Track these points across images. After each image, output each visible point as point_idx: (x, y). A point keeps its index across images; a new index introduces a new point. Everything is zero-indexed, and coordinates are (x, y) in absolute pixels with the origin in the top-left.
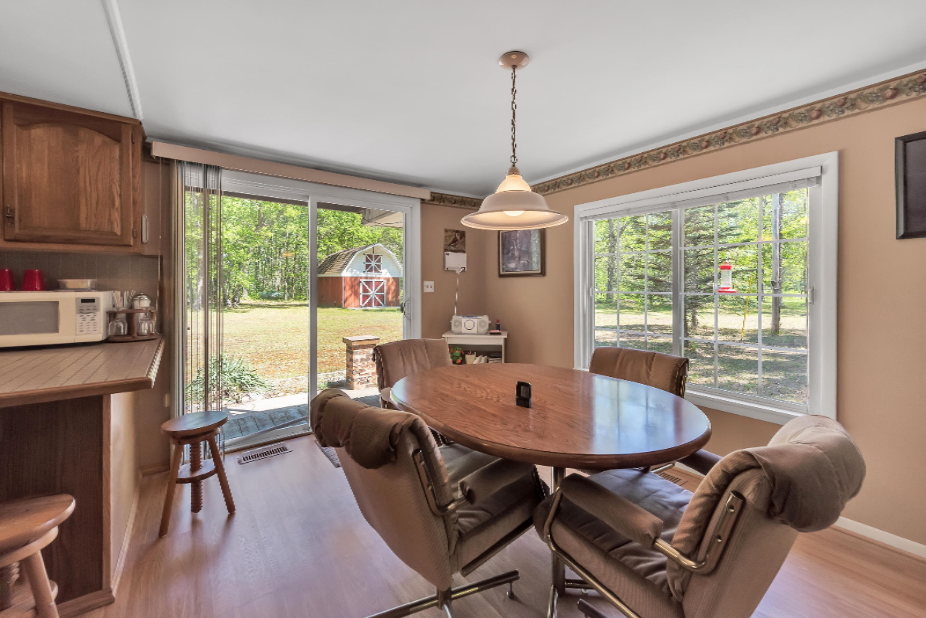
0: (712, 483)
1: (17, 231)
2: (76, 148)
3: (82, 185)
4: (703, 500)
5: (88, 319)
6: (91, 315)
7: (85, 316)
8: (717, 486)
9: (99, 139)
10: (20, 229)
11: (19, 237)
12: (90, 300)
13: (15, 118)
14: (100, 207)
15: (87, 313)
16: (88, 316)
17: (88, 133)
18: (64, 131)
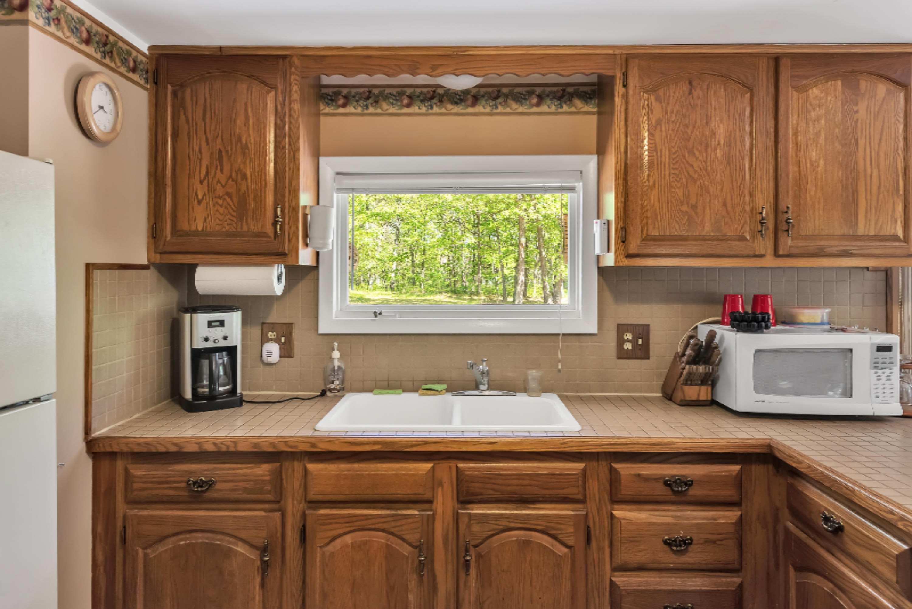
2: (855, 109)
3: (861, 161)
5: (884, 378)
6: (887, 371)
7: (880, 372)
9: (881, 89)
10: (792, 238)
11: (795, 251)
12: (888, 348)
13: (792, 77)
14: (881, 196)
15: (882, 368)
16: (884, 373)
17: (870, 82)
18: (843, 85)
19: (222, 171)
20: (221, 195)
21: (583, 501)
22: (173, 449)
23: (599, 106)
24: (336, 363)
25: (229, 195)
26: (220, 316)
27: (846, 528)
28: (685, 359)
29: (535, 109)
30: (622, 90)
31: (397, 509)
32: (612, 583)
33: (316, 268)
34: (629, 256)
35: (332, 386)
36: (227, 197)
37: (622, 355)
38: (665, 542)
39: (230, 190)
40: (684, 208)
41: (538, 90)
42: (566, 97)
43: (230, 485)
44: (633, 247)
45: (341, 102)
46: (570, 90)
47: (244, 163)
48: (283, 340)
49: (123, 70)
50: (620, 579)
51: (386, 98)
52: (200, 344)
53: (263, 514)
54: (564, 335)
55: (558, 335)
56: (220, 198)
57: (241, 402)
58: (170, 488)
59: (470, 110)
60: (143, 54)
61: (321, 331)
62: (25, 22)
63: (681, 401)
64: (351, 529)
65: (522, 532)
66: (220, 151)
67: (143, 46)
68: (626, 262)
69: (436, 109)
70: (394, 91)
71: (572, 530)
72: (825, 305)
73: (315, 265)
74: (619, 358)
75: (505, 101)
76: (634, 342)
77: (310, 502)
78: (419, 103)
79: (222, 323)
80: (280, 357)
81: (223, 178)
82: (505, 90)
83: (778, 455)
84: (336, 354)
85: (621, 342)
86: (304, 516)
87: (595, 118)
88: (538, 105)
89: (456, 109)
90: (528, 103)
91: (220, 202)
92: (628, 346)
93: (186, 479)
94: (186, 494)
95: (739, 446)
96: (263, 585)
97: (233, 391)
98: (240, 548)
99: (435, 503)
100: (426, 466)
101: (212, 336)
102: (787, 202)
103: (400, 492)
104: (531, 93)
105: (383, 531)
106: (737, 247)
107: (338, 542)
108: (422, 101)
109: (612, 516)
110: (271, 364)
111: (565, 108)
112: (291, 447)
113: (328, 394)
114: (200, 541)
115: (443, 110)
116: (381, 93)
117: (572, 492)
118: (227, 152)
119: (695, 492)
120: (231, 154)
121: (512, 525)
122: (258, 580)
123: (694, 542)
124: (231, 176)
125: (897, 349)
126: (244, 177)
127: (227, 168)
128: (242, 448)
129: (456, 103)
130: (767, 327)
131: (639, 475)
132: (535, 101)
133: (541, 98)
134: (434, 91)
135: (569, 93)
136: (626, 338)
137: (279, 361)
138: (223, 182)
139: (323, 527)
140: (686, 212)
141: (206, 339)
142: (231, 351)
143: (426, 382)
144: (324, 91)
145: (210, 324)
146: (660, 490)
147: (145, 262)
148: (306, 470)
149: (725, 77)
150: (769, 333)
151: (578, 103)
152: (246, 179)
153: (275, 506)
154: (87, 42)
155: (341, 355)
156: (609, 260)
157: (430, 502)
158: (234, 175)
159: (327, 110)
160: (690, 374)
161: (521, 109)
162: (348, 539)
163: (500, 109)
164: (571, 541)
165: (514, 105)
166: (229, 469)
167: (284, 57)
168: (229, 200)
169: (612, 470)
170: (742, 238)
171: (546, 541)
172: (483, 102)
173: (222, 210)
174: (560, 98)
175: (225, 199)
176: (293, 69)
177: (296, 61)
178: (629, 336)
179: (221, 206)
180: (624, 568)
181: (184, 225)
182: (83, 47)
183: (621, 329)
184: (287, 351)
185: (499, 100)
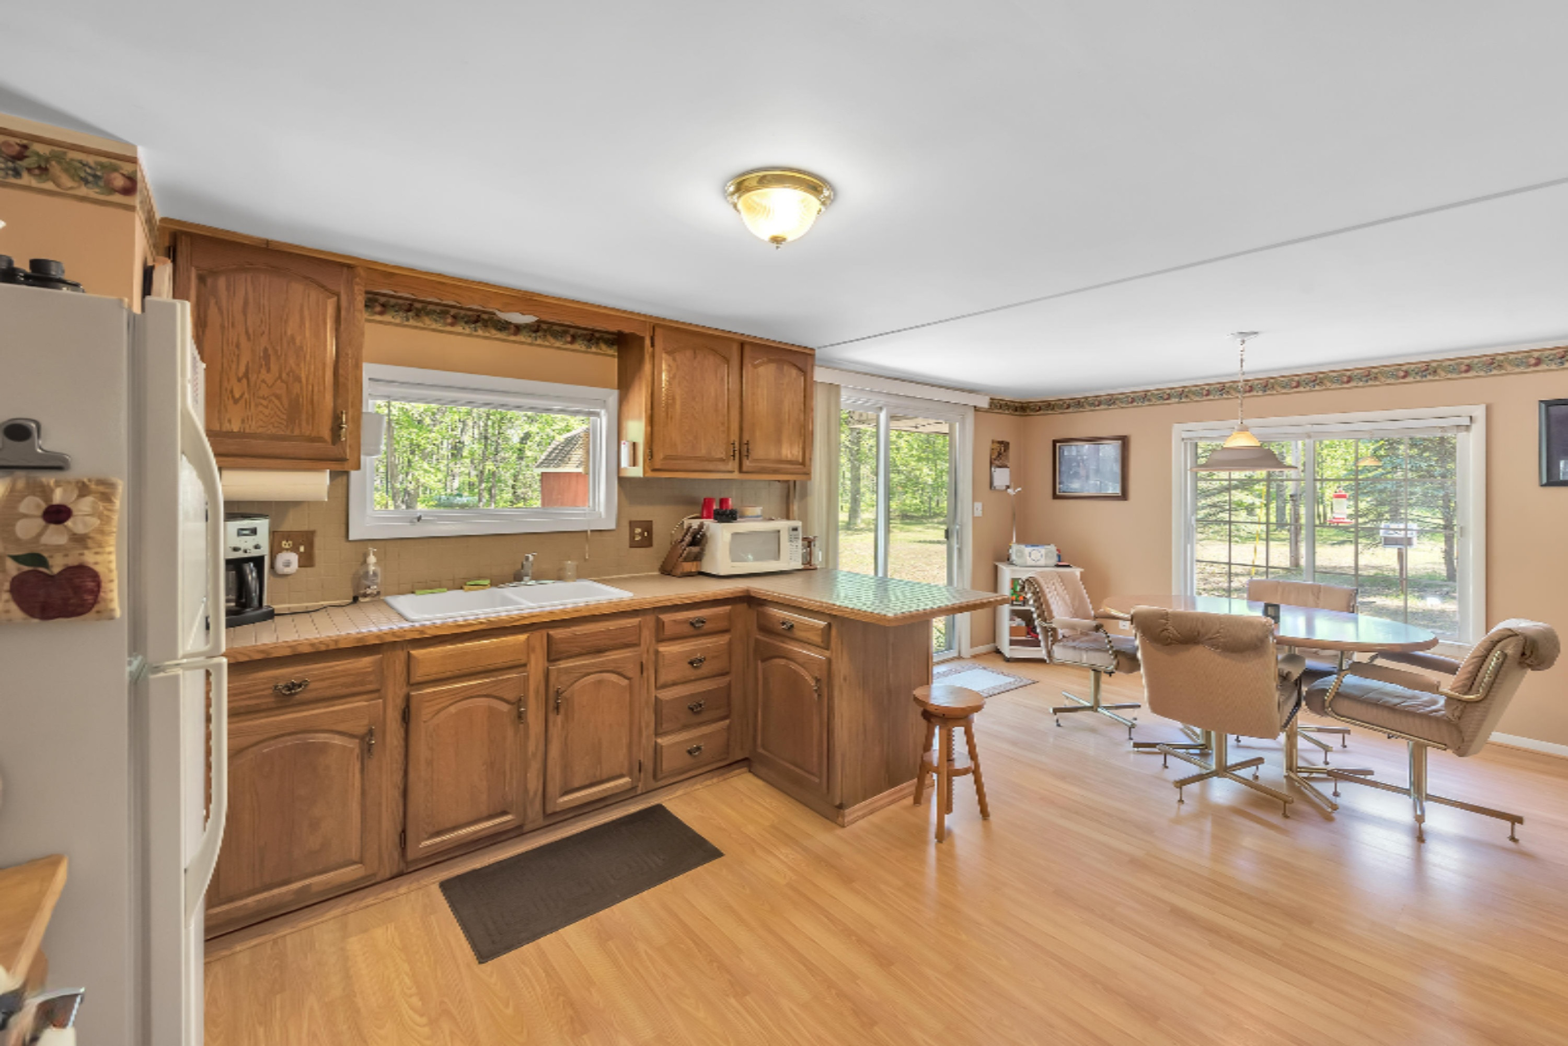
0: (1481, 649)
2: (781, 383)
3: (783, 416)
4: (1475, 660)
5: (794, 547)
6: (797, 542)
7: (793, 543)
8: (1485, 650)
9: (794, 372)
11: (749, 469)
12: (795, 529)
13: (750, 357)
15: (794, 541)
16: (795, 544)
19: (268, 370)
20: (266, 396)
21: (638, 645)
22: (258, 656)
23: (619, 351)
24: (372, 568)
25: (278, 397)
26: (252, 523)
27: (795, 624)
28: (684, 543)
29: (569, 346)
30: (651, 349)
31: (497, 677)
32: (656, 698)
34: (654, 470)
35: (369, 591)
36: (273, 398)
37: (633, 544)
38: (689, 662)
39: (278, 392)
41: (572, 331)
42: (594, 340)
43: (326, 683)
44: (658, 462)
45: (379, 309)
46: (597, 335)
47: (298, 365)
48: (302, 549)
50: (661, 694)
51: (428, 314)
53: (363, 703)
54: (591, 531)
55: (587, 531)
56: (264, 398)
57: (272, 614)
58: (250, 698)
59: (513, 338)
61: (353, 537)
63: (681, 573)
64: (452, 701)
65: (596, 675)
66: (266, 350)
68: (650, 474)
69: (480, 332)
70: (438, 309)
71: (631, 666)
74: (631, 548)
75: (545, 336)
76: (642, 534)
77: (414, 684)
78: (463, 324)
79: (254, 531)
80: (300, 566)
81: (269, 378)
82: (544, 326)
83: (753, 595)
84: (372, 559)
85: (632, 536)
86: (408, 698)
87: (616, 360)
88: (571, 343)
89: (499, 335)
90: (563, 339)
91: (265, 403)
92: (637, 538)
93: (271, 685)
94: (273, 700)
95: (732, 593)
96: (362, 770)
98: (337, 740)
99: (528, 666)
100: (522, 637)
101: (243, 546)
102: (746, 437)
103: (500, 662)
104: (565, 333)
105: (484, 696)
106: (721, 466)
107: (443, 715)
108: (466, 323)
109: (657, 652)
110: (286, 575)
111: (594, 349)
112: (398, 637)
113: (362, 600)
114: (289, 743)
115: (487, 334)
116: (424, 309)
117: (630, 639)
118: (276, 351)
119: (707, 627)
120: (281, 354)
121: (591, 671)
122: (358, 766)
123: (705, 659)
124: (280, 377)
125: (800, 530)
126: (298, 379)
127: (274, 367)
128: (342, 645)
130: (733, 519)
131: (675, 621)
132: (569, 339)
133: (574, 338)
134: (479, 316)
135: (596, 337)
136: (635, 532)
137: (297, 571)
138: (270, 382)
139: (428, 704)
140: (691, 439)
141: (238, 549)
142: (260, 561)
143: (470, 580)
146: (687, 629)
148: (409, 654)
149: (715, 352)
151: (603, 346)
152: (300, 382)
153: (376, 695)
155: (378, 560)
156: (637, 472)
157: (525, 665)
158: (284, 376)
160: (689, 553)
161: (557, 344)
162: (452, 709)
163: (539, 341)
164: (630, 674)
165: (552, 340)
166: (325, 668)
167: (349, 267)
168: (276, 402)
169: (658, 620)
170: (722, 459)
171: (613, 677)
172: (524, 333)
173: (267, 412)
174: (589, 340)
175: (270, 401)
176: (358, 280)
177: (362, 272)
178: (638, 530)
179: (267, 407)
180: (665, 686)
183: (633, 524)
184: (307, 560)
185: (539, 334)
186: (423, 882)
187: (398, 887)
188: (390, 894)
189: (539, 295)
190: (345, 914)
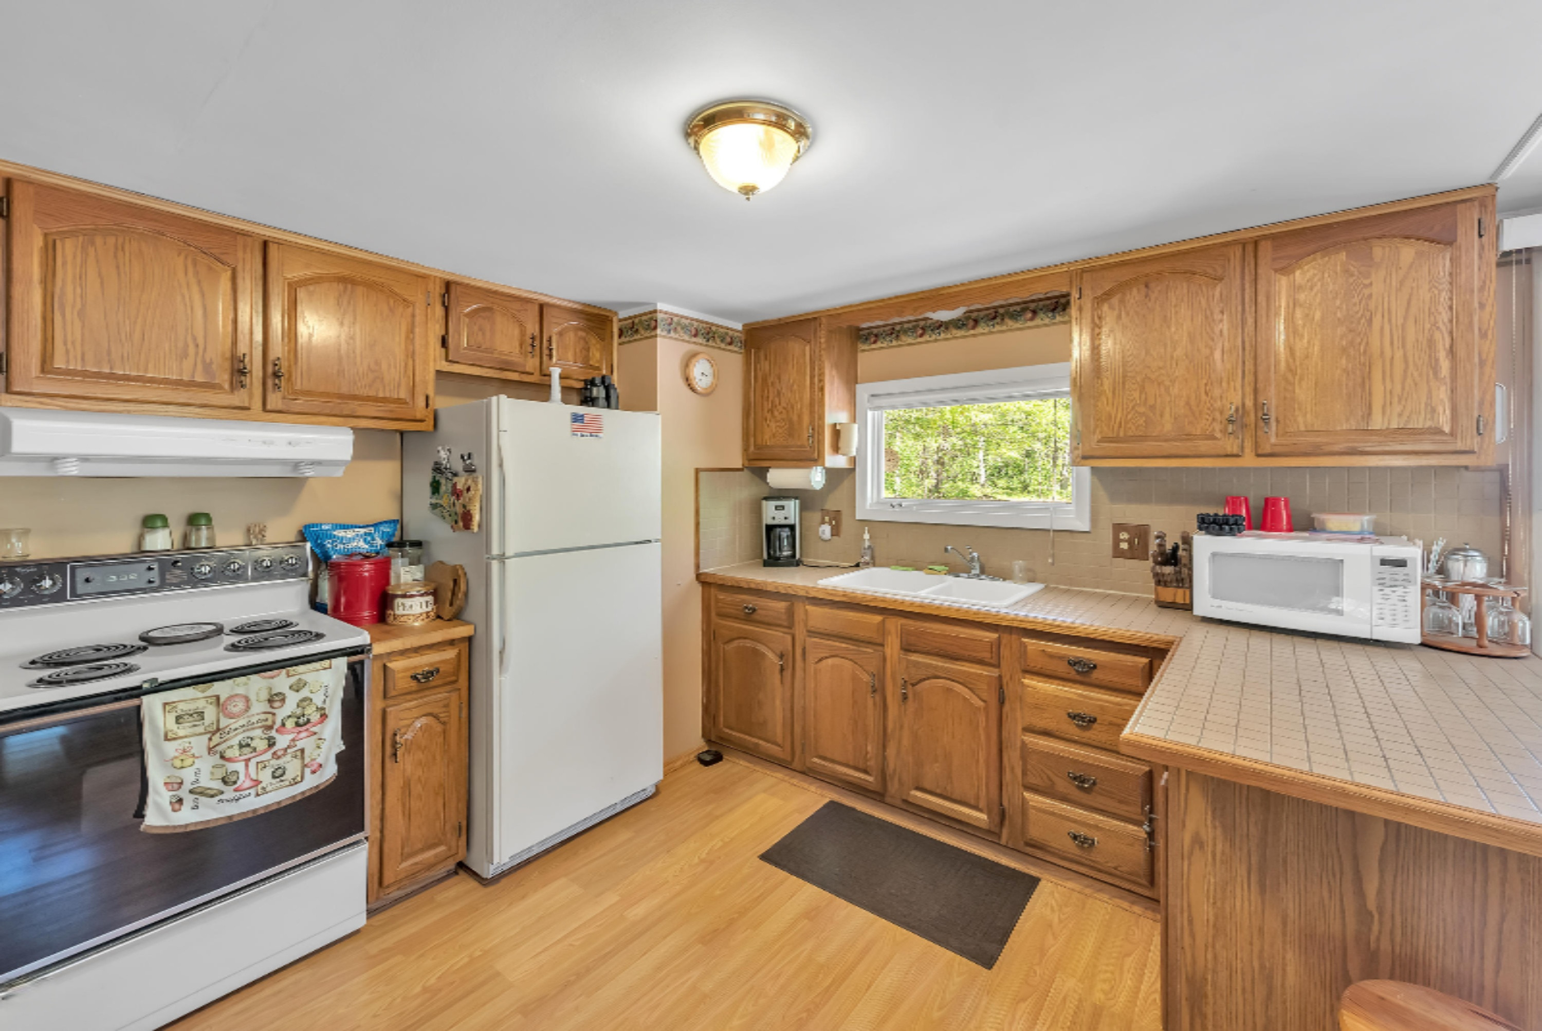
1: (1273, 440)
2: (1367, 282)
3: (1375, 342)
5: (1394, 598)
6: (1400, 591)
7: (1387, 591)
9: (1408, 252)
10: (1277, 435)
11: (1277, 449)
12: (1401, 563)
13: (1274, 259)
14: (1409, 381)
15: (1391, 586)
16: (1394, 592)
17: (1390, 247)
18: (1347, 256)
19: (780, 403)
20: (779, 420)
21: (998, 666)
22: (736, 584)
24: (867, 543)
26: (782, 503)
29: (1030, 324)
30: (1078, 302)
31: (859, 646)
32: (1023, 742)
33: (852, 470)
34: (1084, 458)
35: (864, 559)
36: (782, 421)
37: (1118, 553)
38: (1069, 715)
39: (784, 417)
40: (1142, 409)
41: (1031, 307)
42: (1060, 309)
43: (765, 612)
44: (1088, 447)
45: (873, 339)
48: (834, 523)
49: (723, 346)
50: (1030, 739)
51: (905, 332)
52: (771, 522)
53: (781, 634)
54: (1055, 531)
55: (1048, 530)
57: (798, 564)
58: (736, 609)
59: (972, 332)
60: (738, 331)
61: (858, 518)
62: (656, 336)
64: (833, 655)
65: (948, 682)
67: (739, 327)
69: (943, 336)
71: (986, 687)
72: (1371, 511)
73: (852, 467)
74: (1114, 557)
75: (1003, 319)
76: (1130, 542)
77: (809, 631)
78: (930, 332)
79: (783, 507)
80: (832, 535)
81: (780, 408)
82: (1001, 311)
84: (867, 536)
85: (1117, 541)
86: (805, 640)
88: (1032, 319)
90: (1023, 319)
92: (1124, 546)
93: (742, 604)
94: (743, 614)
97: (794, 556)
98: (769, 653)
99: (886, 647)
100: (878, 618)
101: (778, 516)
104: (1024, 310)
105: (851, 660)
106: (1205, 446)
107: (823, 662)
109: (1023, 683)
110: (826, 541)
113: (861, 565)
114: (749, 644)
117: (986, 655)
119: (1098, 675)
121: (940, 674)
122: (779, 676)
123: (1098, 721)
124: (784, 407)
126: (792, 406)
127: (782, 400)
128: (769, 589)
129: (959, 328)
130: (1240, 531)
131: (1044, 651)
132: (1028, 316)
133: (1035, 313)
135: (1062, 304)
136: (1122, 537)
137: (831, 538)
138: (780, 411)
139: (816, 650)
140: (1144, 413)
141: (774, 518)
142: (792, 528)
144: (861, 333)
145: (777, 508)
146: (1065, 668)
147: (740, 467)
148: (805, 609)
149: (1188, 273)
150: (1242, 536)
153: (789, 631)
154: (695, 335)
155: (869, 536)
157: (882, 645)
158: (786, 406)
159: (865, 347)
161: (1018, 325)
162: (831, 661)
163: (998, 328)
164: (985, 696)
165: (1011, 323)
167: (815, 319)
168: (783, 423)
169: (1021, 643)
170: (1213, 438)
171: (965, 691)
172: (983, 324)
173: (780, 430)
174: (1053, 310)
176: (823, 325)
177: (824, 320)
178: (1124, 536)
179: (779, 427)
180: (1033, 730)
181: (759, 441)
182: (694, 339)
183: (1118, 528)
184: (836, 532)
185: (996, 321)
186: (824, 792)
187: (793, 777)
188: (806, 785)
189: (943, 288)
190: (783, 780)
